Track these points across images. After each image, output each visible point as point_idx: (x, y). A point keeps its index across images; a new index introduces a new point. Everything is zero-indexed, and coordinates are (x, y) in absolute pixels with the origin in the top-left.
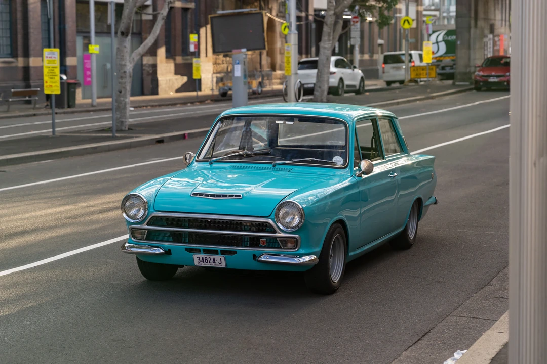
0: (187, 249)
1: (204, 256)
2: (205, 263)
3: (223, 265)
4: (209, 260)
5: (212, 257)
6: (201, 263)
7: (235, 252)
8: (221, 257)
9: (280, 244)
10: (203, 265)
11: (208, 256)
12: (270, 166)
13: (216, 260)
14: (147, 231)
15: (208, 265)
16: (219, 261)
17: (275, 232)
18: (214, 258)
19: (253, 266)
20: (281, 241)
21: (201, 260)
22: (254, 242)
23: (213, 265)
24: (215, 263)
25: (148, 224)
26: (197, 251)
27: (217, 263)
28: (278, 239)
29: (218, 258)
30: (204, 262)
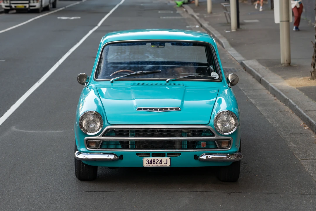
0: (137, 154)
1: (153, 159)
2: (153, 164)
3: (168, 165)
4: (156, 161)
5: (160, 159)
6: (149, 164)
7: (179, 154)
8: (167, 159)
9: (217, 145)
10: (151, 165)
11: (156, 159)
12: (164, 82)
13: (162, 161)
14: (102, 141)
15: (155, 166)
16: (166, 162)
17: (214, 135)
18: (161, 160)
19: (195, 164)
20: (218, 142)
21: (149, 162)
22: (192, 145)
23: (160, 165)
24: (161, 163)
25: (103, 136)
26: (148, 155)
27: (163, 163)
28: (216, 141)
29: (164, 160)
30: (151, 164)
